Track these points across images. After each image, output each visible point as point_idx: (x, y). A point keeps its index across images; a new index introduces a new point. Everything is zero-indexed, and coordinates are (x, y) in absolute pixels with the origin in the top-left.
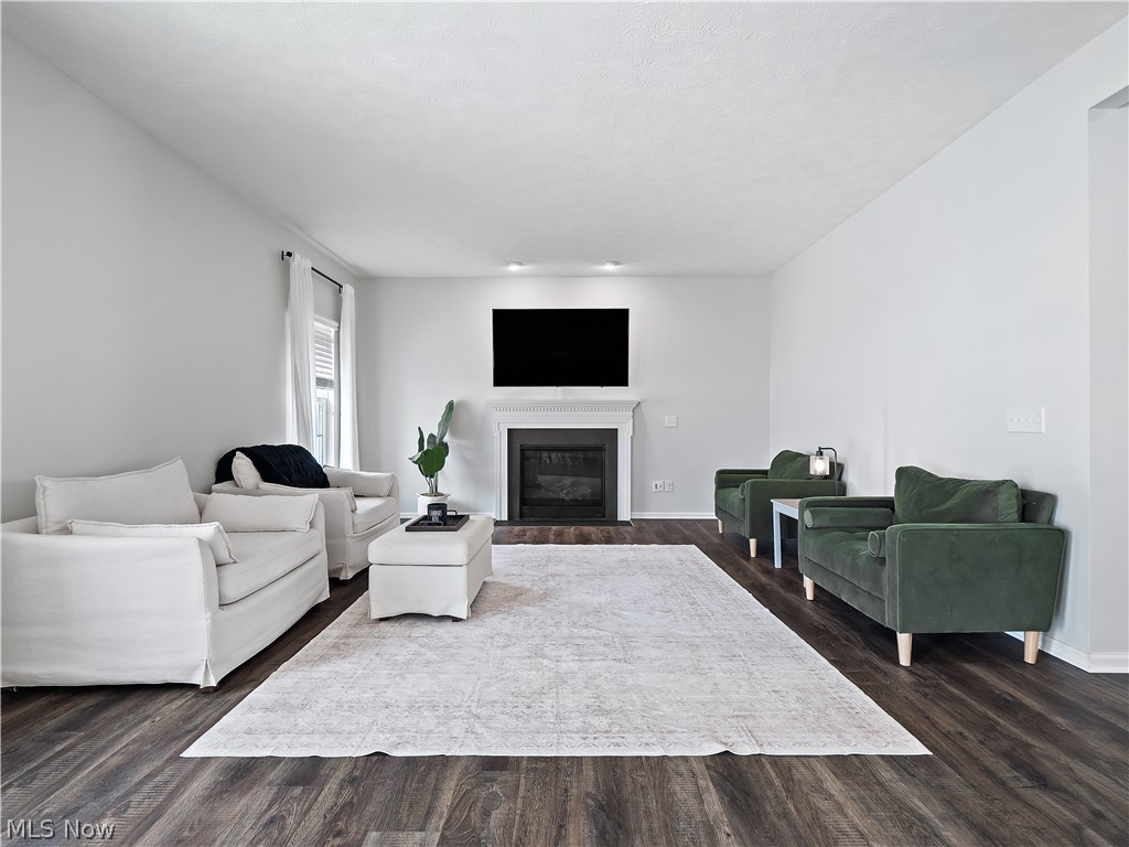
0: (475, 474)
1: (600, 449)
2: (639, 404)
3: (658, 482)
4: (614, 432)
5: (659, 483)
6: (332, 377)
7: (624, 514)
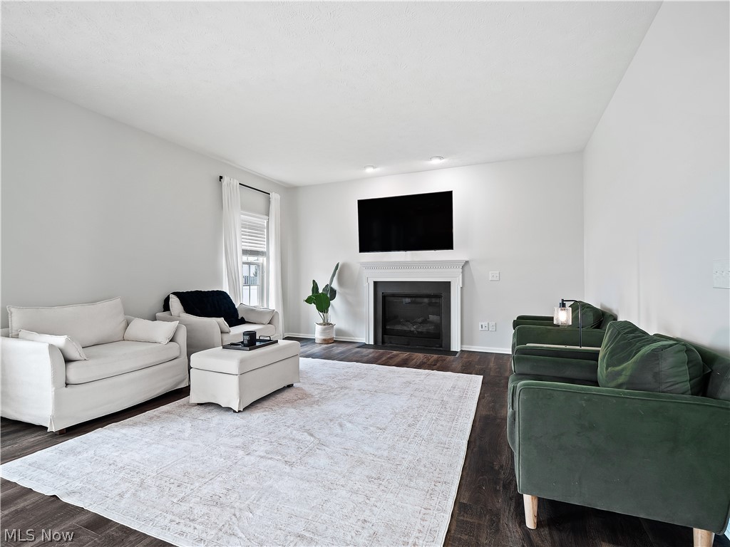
0: (353, 312)
1: (438, 296)
2: (467, 262)
3: (483, 324)
5: (485, 324)
6: (265, 250)
7: (456, 346)
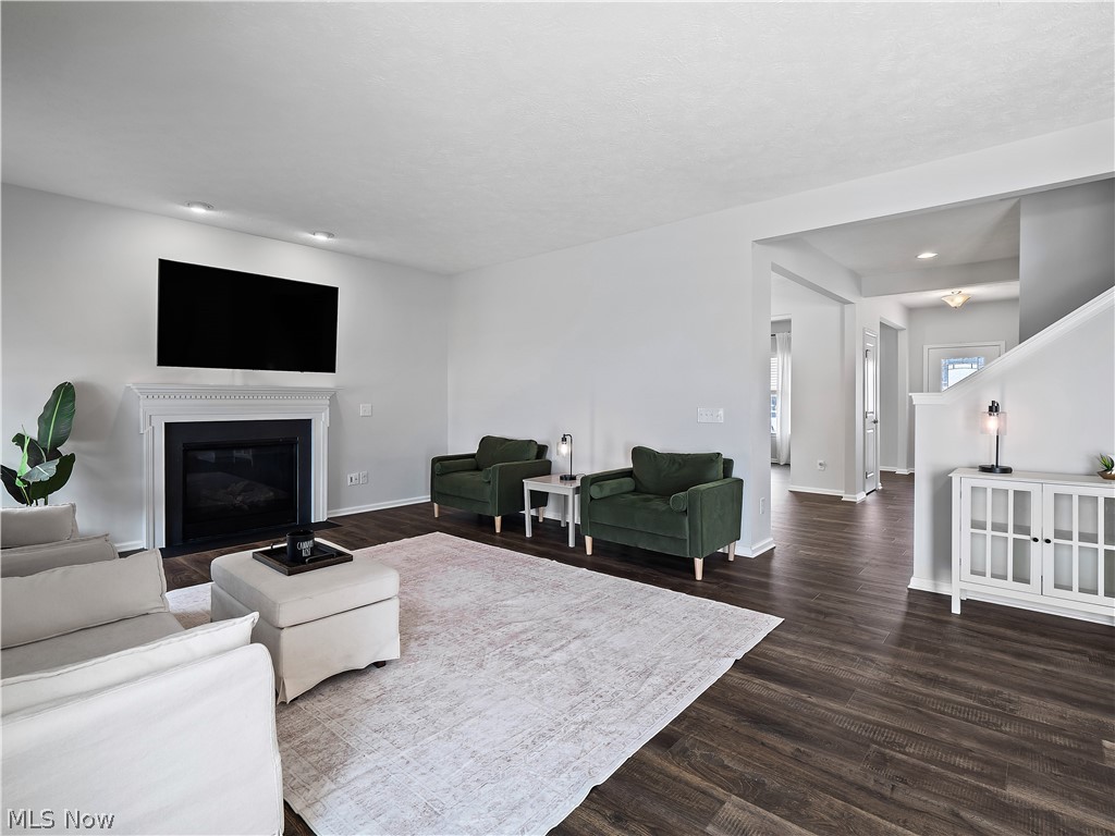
1: (290, 443)
2: (335, 391)
3: (353, 475)
4: (306, 425)
5: (355, 476)
7: (319, 513)
